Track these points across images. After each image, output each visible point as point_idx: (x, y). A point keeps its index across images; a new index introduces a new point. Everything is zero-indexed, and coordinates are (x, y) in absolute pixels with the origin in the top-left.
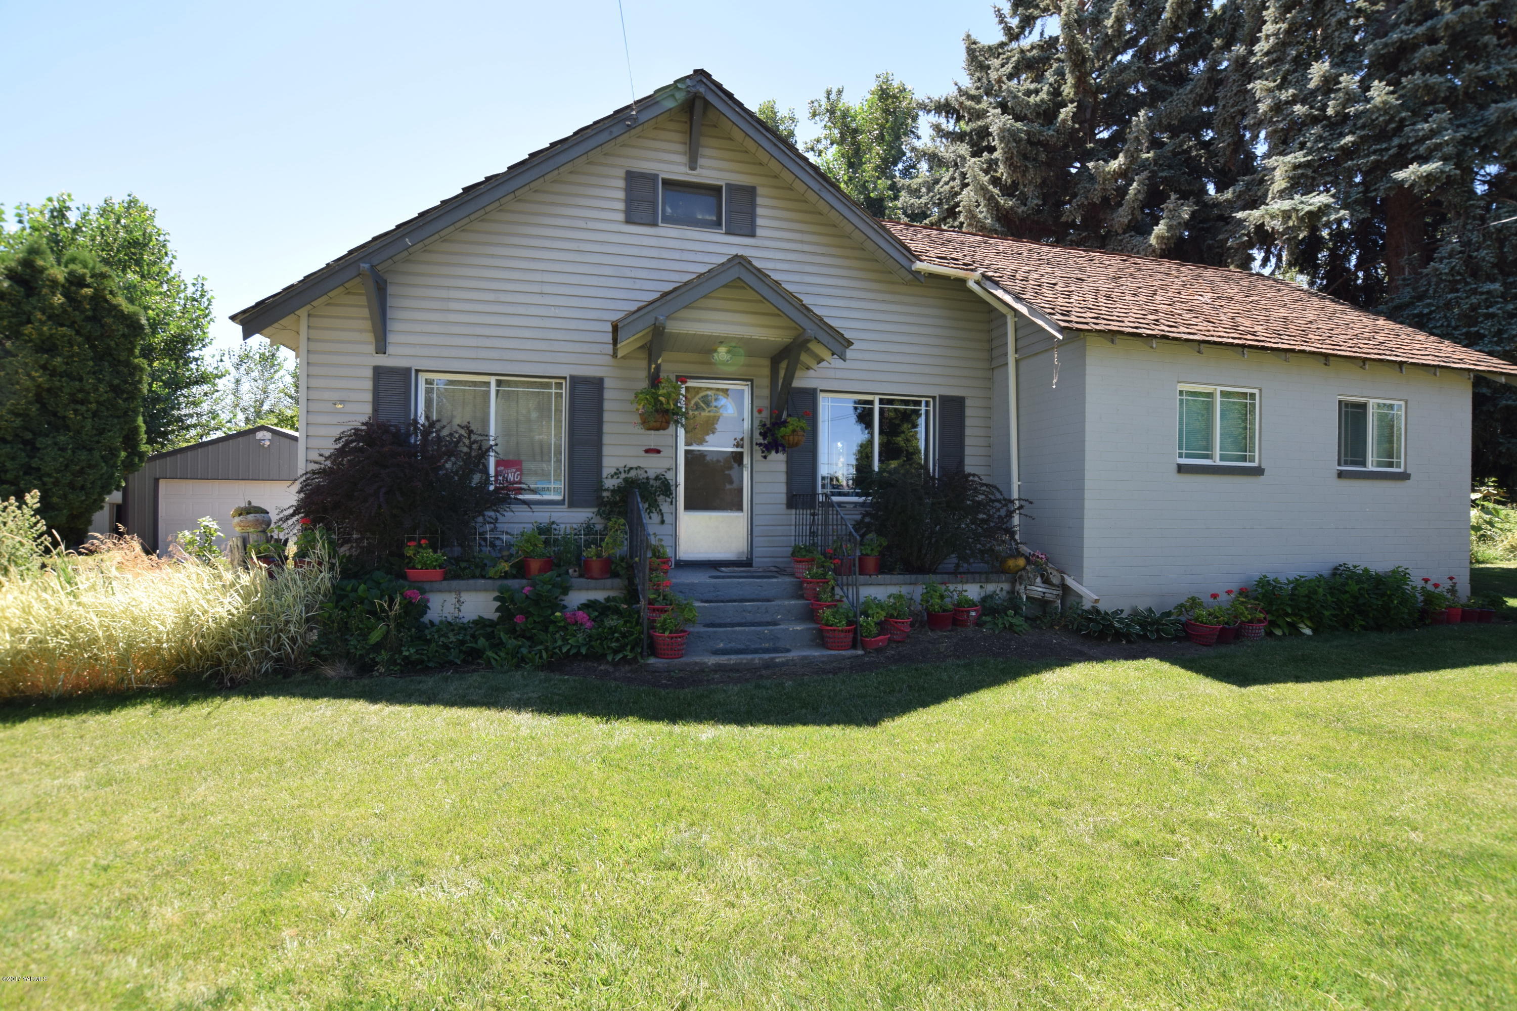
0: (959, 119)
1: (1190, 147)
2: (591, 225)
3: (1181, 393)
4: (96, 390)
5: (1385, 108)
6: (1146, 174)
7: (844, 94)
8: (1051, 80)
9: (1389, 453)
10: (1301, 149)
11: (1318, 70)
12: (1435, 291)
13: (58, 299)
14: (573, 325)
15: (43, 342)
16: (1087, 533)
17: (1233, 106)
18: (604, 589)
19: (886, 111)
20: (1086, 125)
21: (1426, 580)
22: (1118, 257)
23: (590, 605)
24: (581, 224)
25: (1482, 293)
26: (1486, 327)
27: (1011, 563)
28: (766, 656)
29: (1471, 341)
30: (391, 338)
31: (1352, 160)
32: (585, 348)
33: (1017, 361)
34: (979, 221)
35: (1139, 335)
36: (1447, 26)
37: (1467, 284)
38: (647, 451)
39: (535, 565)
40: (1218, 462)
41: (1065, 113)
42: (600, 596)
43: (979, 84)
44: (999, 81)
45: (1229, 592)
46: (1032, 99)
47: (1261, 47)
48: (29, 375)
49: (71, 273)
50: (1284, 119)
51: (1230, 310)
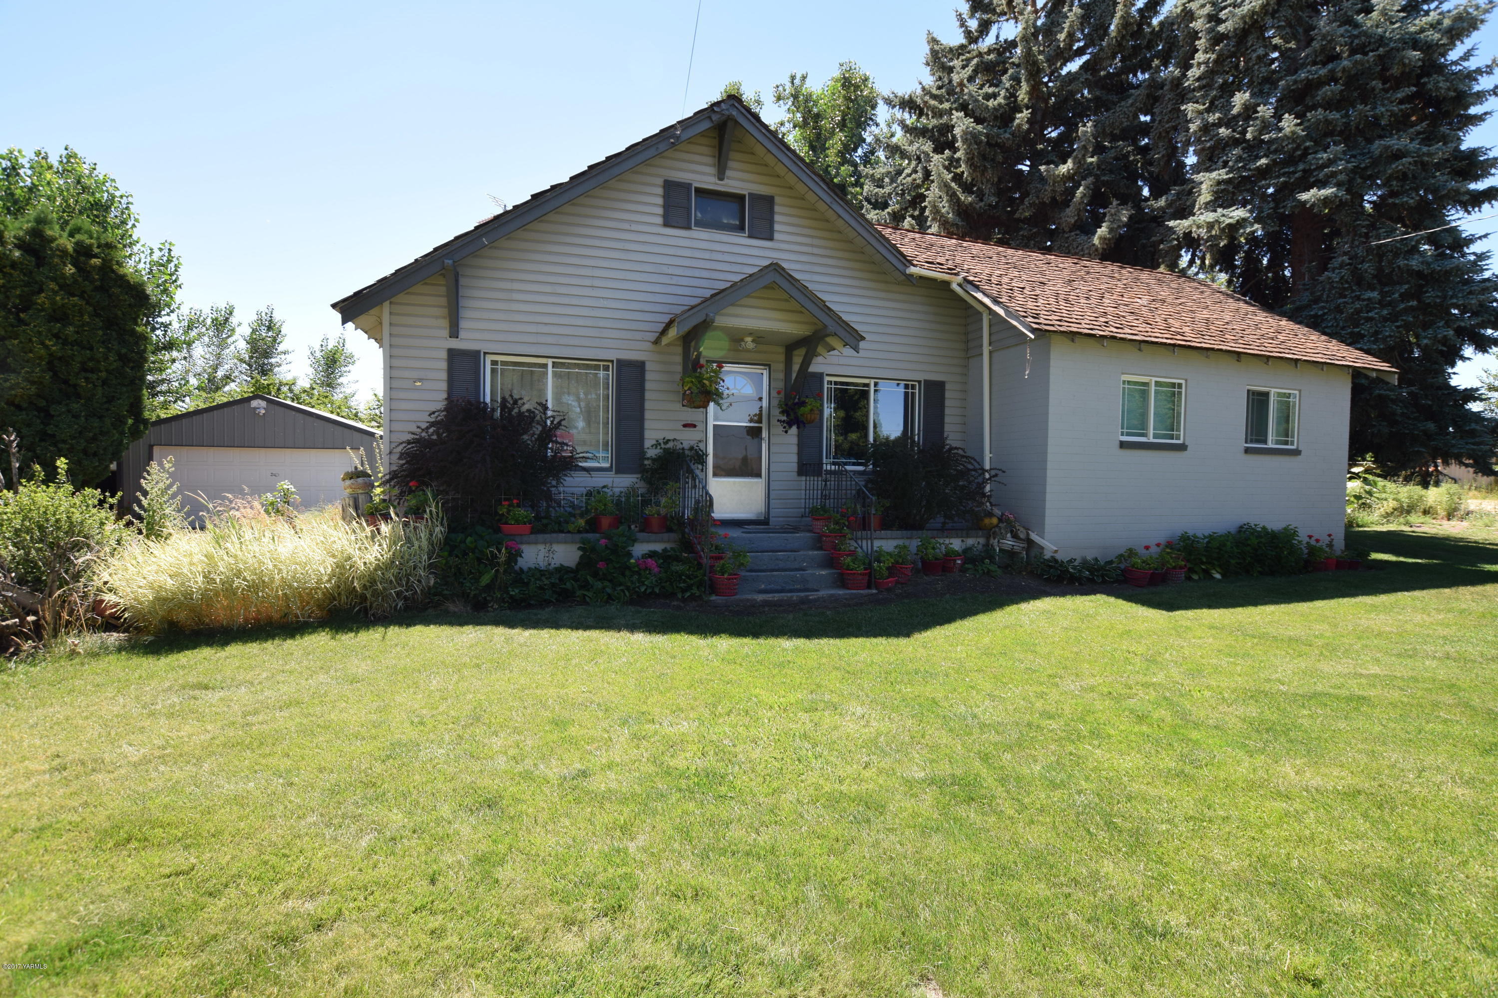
0: (921, 114)
1: (1129, 152)
2: (634, 227)
3: (1124, 382)
4: (106, 358)
5: (1293, 138)
6: (1090, 180)
7: (807, 80)
8: (1008, 85)
9: (1286, 432)
10: (1224, 167)
11: (1240, 99)
12: (1328, 296)
13: (70, 269)
14: (619, 315)
15: (54, 311)
16: (1049, 497)
17: (1168, 122)
18: (662, 541)
19: (848, 99)
20: (1037, 127)
21: (1310, 537)
22: (1070, 260)
23: (652, 554)
24: (626, 226)
25: (1364, 300)
26: (1366, 328)
27: (987, 521)
28: (802, 594)
29: (1352, 341)
30: (463, 324)
31: (1266, 179)
32: (628, 335)
33: (990, 352)
34: (942, 216)
35: (1094, 336)
36: (1344, 70)
37: (1353, 291)
38: (685, 426)
39: (605, 522)
40: (1152, 440)
41: (1022, 117)
42: (658, 547)
43: (940, 83)
44: (961, 84)
45: (1158, 545)
46: (991, 103)
47: (1194, 73)
48: (43, 344)
49: (78, 244)
50: (1211, 139)
51: (1164, 310)
